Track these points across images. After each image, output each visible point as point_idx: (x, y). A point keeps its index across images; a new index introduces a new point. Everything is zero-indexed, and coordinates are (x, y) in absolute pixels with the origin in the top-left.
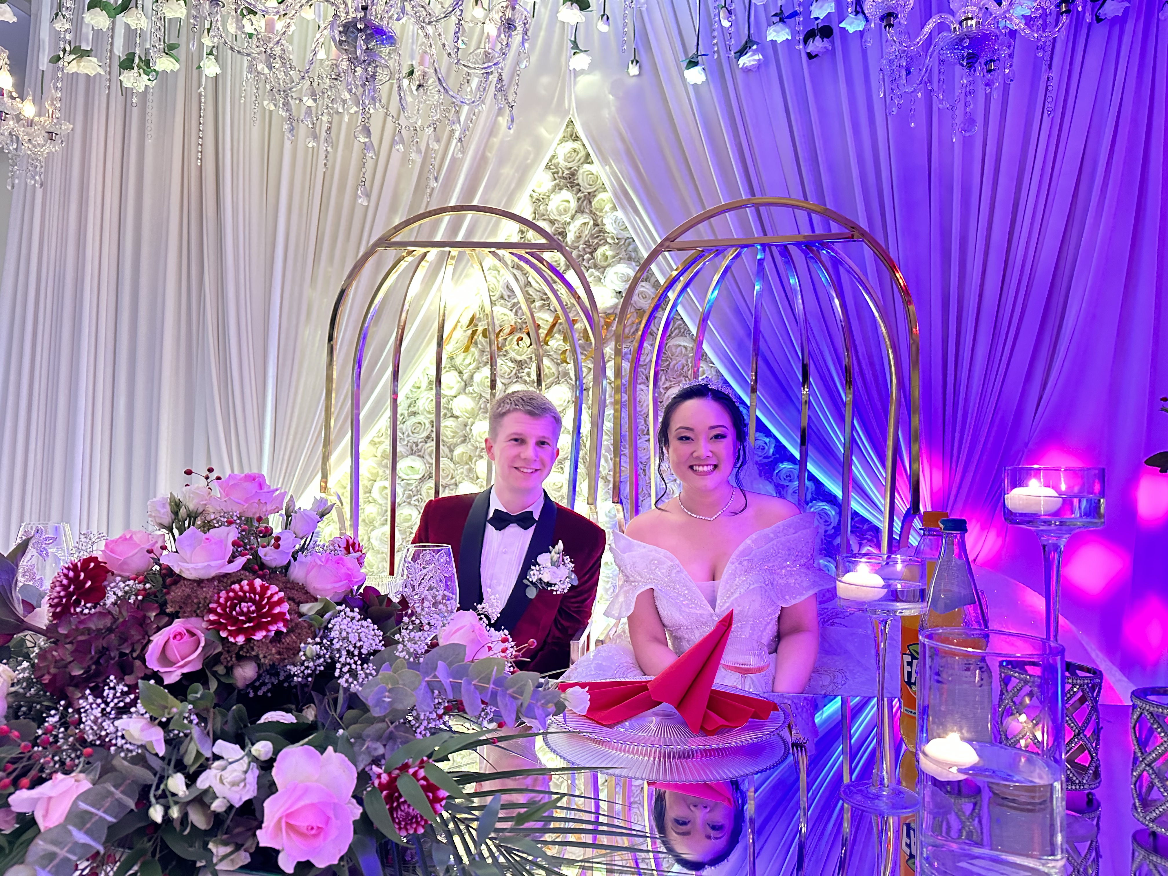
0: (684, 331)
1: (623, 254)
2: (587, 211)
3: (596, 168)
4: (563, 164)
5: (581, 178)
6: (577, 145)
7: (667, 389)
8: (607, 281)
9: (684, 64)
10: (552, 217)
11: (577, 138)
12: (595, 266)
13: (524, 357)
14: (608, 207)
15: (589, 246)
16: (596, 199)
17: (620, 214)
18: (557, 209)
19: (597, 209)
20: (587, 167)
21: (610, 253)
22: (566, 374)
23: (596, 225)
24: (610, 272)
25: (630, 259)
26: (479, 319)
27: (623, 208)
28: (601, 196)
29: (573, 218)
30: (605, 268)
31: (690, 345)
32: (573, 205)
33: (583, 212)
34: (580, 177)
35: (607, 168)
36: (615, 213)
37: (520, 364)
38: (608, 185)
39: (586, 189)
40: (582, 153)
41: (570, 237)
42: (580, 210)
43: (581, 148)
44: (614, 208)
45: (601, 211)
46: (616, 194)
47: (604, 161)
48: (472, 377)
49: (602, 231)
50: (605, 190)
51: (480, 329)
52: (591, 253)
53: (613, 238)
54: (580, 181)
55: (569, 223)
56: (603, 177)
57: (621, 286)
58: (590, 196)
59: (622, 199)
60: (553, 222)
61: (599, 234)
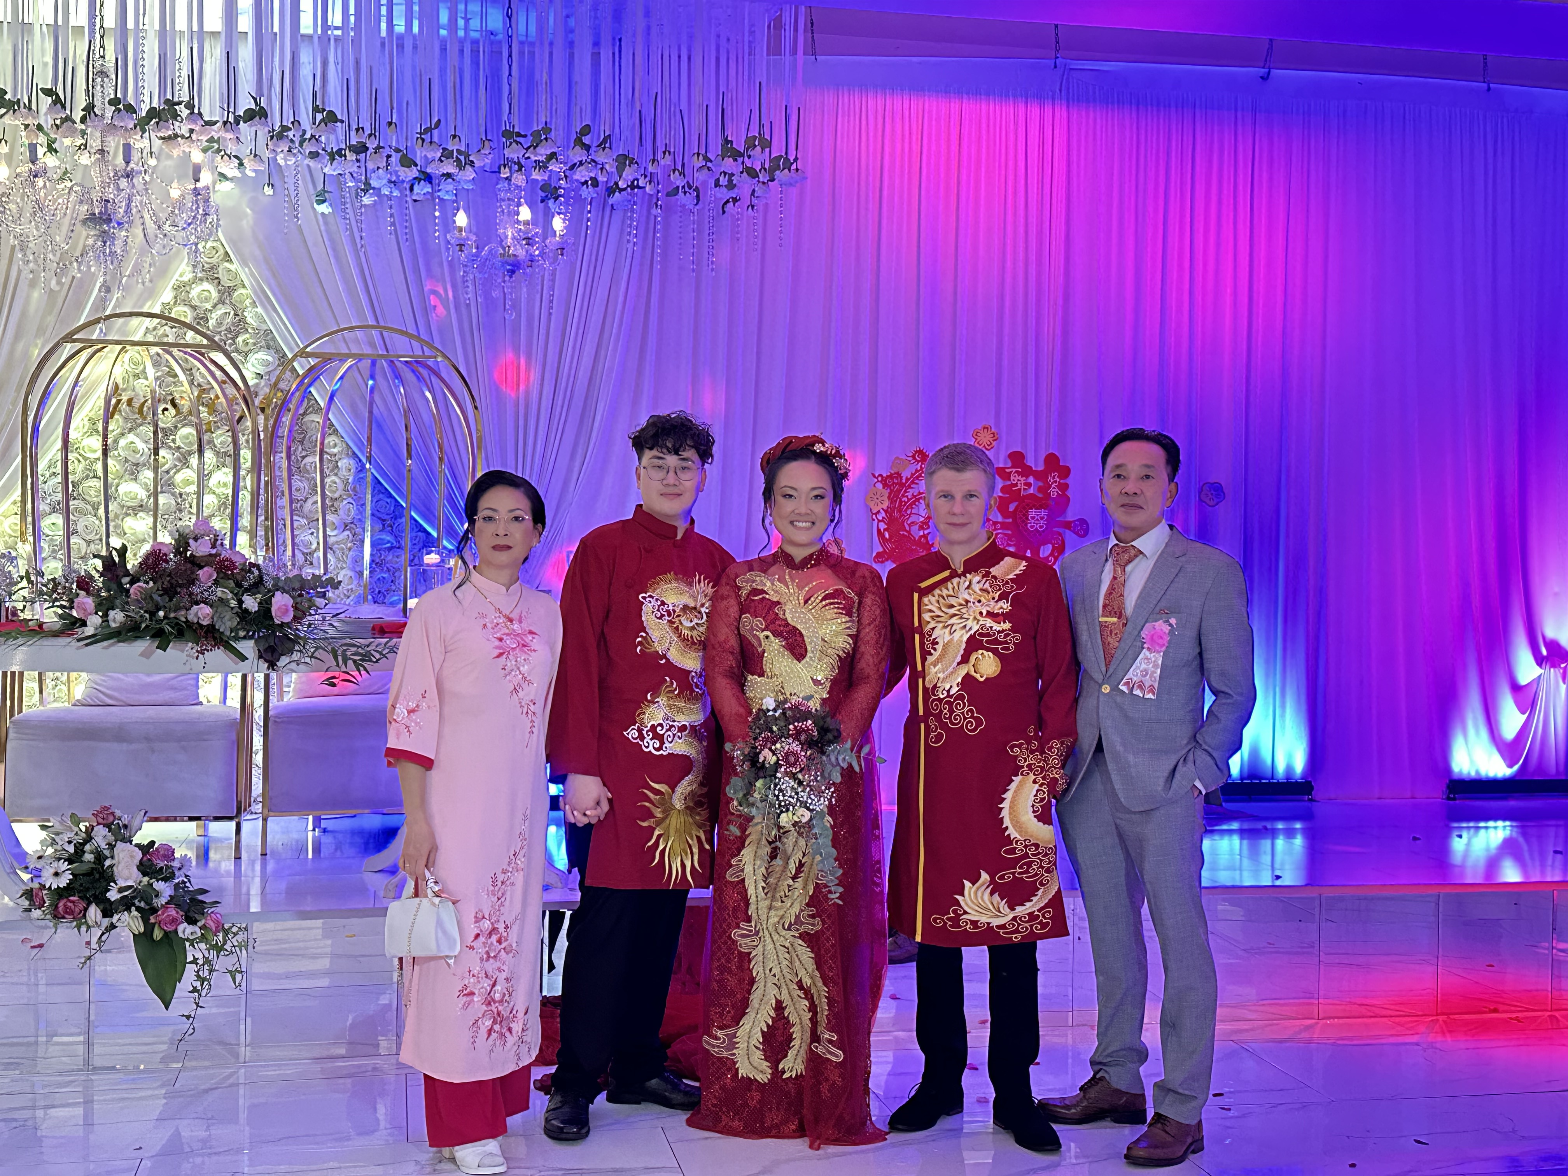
0: (317, 410)
1: (263, 344)
2: (228, 302)
3: (236, 267)
4: (203, 258)
5: (221, 274)
6: (216, 244)
7: (303, 457)
8: (249, 365)
9: (314, 198)
10: (194, 303)
11: (216, 239)
12: (237, 351)
14: (248, 302)
15: (230, 332)
16: (236, 294)
17: (260, 310)
18: (198, 296)
19: (236, 301)
20: (227, 265)
21: (251, 341)
23: (236, 315)
24: (253, 358)
25: (268, 347)
26: (124, 390)
27: (262, 305)
28: (241, 291)
29: (214, 306)
30: (248, 352)
32: (215, 295)
33: (224, 303)
34: (220, 272)
35: (246, 269)
36: (256, 309)
38: (247, 284)
39: (226, 282)
40: (221, 252)
41: (212, 323)
42: (221, 301)
43: (220, 246)
44: (254, 303)
45: (242, 302)
46: (254, 292)
47: (244, 263)
49: (243, 320)
50: (244, 286)
51: (125, 398)
52: (233, 339)
53: (253, 328)
54: (220, 276)
55: (210, 310)
56: (244, 277)
57: (261, 370)
58: (230, 290)
59: (261, 298)
60: (194, 308)
61: (240, 324)
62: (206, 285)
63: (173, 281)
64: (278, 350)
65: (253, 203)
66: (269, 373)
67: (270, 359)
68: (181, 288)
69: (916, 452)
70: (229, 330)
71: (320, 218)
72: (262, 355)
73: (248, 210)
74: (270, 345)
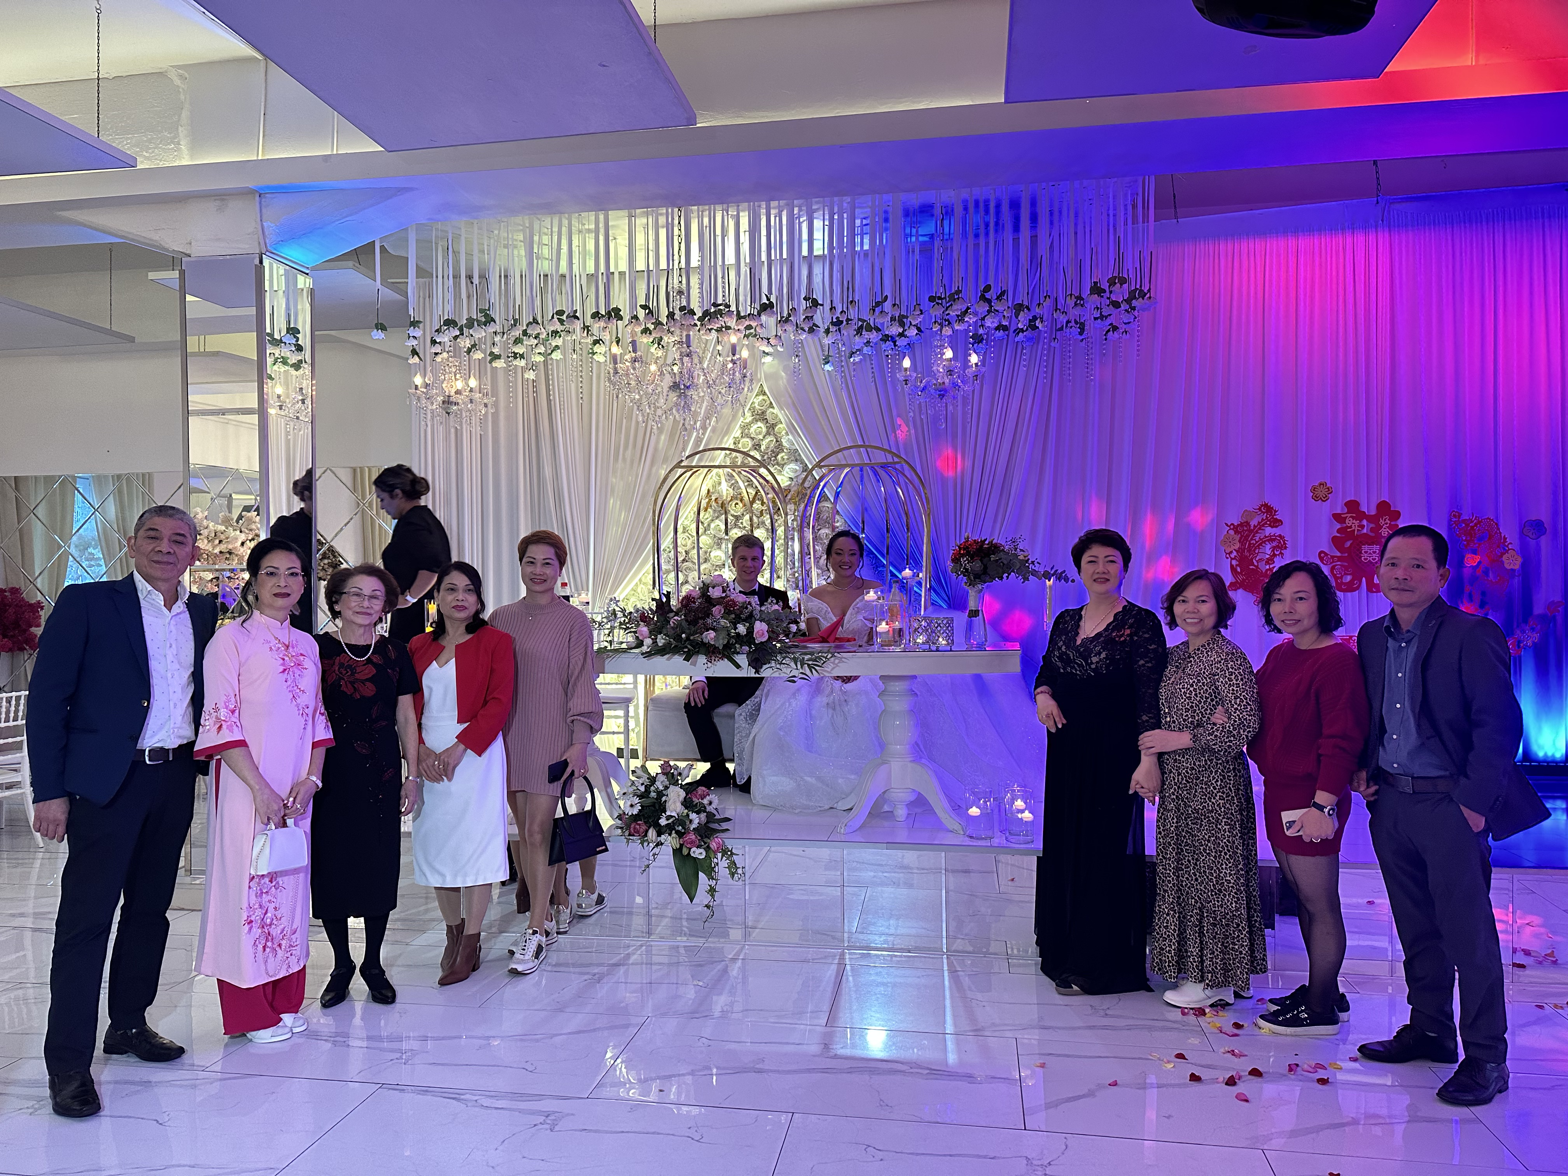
0: (827, 499)
1: (793, 458)
2: (772, 433)
3: (776, 410)
4: (757, 407)
5: (768, 416)
6: (765, 397)
7: (819, 530)
8: (784, 473)
9: (823, 362)
10: (752, 436)
11: (765, 394)
12: (778, 464)
13: (739, 513)
14: (783, 433)
15: (774, 453)
16: (777, 428)
17: (790, 437)
18: (755, 432)
19: (777, 433)
20: (771, 410)
21: (786, 457)
22: (763, 523)
23: (777, 441)
24: (787, 468)
25: (796, 460)
26: (713, 493)
27: (792, 433)
28: (780, 426)
29: (764, 437)
30: (783, 465)
31: (830, 506)
32: (764, 430)
33: (770, 434)
35: (782, 411)
36: (788, 436)
37: (737, 518)
38: (783, 420)
39: (771, 422)
40: (768, 402)
41: (763, 448)
42: (768, 433)
43: (768, 400)
44: (787, 434)
45: (780, 433)
46: (787, 426)
47: (781, 408)
48: (709, 525)
49: (781, 445)
50: (782, 423)
51: (713, 498)
52: (775, 457)
53: (787, 449)
55: (762, 439)
56: (780, 416)
57: (792, 475)
58: (773, 426)
59: (791, 429)
60: (753, 439)
61: (779, 447)
62: (760, 424)
63: (740, 422)
64: (802, 462)
65: (785, 369)
66: (797, 477)
67: (798, 468)
68: (745, 427)
69: (1262, 505)
70: (772, 451)
71: (826, 373)
72: (793, 466)
73: (783, 374)
74: (798, 460)
